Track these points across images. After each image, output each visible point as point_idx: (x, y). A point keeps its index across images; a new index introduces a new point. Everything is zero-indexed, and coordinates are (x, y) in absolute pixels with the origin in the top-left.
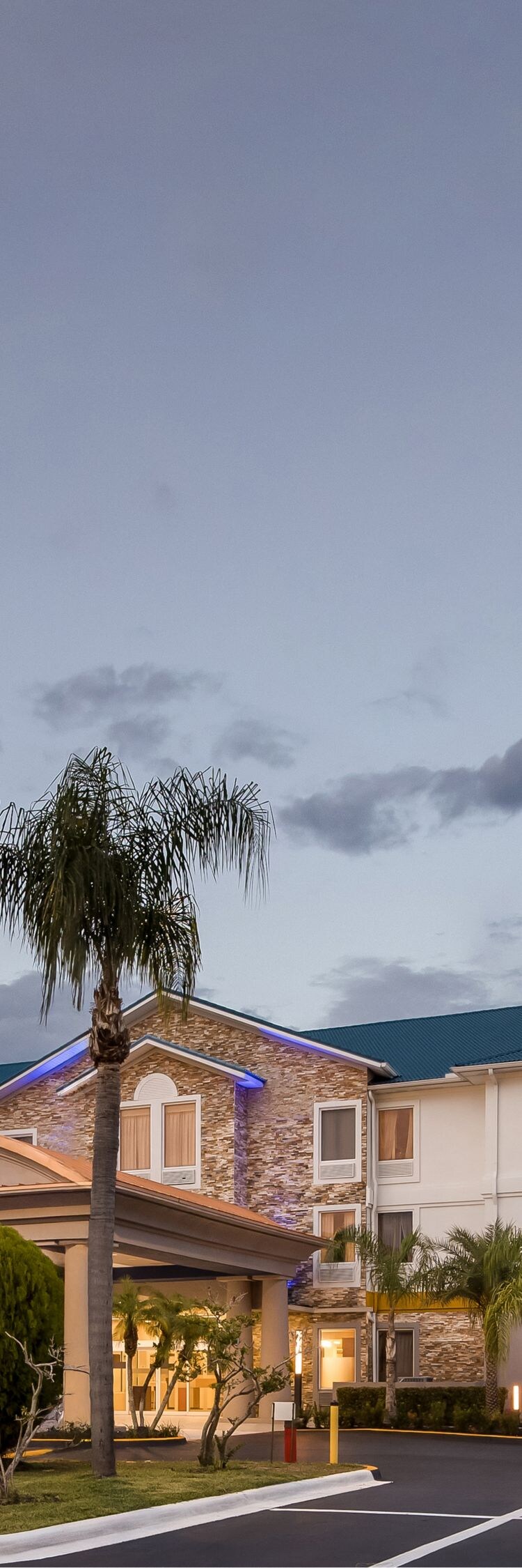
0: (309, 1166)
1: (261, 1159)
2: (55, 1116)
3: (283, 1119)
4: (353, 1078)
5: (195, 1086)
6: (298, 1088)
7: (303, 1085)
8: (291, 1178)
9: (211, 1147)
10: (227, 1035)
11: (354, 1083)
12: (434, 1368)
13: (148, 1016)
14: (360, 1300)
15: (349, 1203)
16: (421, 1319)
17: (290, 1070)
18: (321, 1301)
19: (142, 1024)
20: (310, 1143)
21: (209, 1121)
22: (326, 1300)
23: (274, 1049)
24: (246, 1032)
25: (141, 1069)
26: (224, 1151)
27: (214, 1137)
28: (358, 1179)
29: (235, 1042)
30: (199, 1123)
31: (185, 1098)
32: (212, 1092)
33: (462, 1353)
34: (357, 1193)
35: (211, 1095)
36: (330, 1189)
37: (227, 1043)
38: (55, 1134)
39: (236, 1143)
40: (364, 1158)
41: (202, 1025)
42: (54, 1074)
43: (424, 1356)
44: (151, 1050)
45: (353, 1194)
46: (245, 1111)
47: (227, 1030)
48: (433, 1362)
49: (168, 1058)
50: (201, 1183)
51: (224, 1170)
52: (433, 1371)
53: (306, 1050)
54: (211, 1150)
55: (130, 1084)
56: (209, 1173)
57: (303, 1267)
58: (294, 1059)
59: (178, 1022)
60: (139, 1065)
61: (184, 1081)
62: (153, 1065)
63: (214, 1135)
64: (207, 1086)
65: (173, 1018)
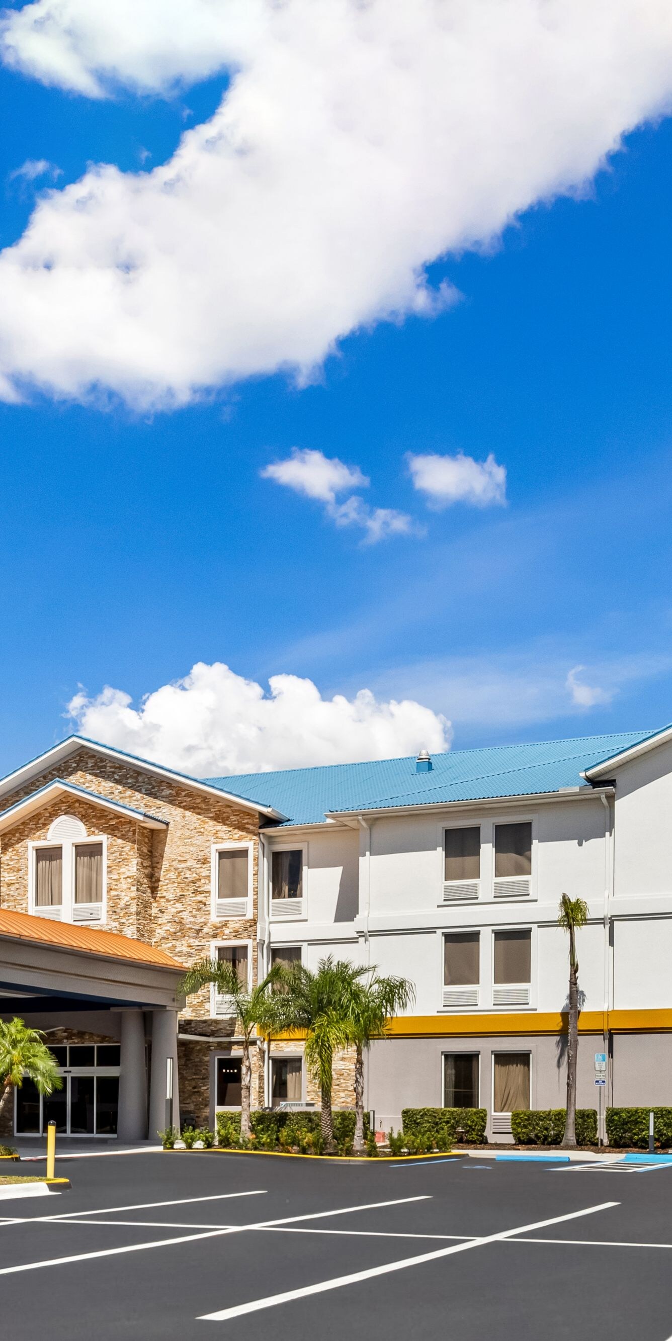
0: (207, 904)
1: (164, 897)
3: (183, 859)
4: (246, 821)
5: (101, 827)
6: (198, 830)
7: (202, 828)
8: (190, 914)
9: (116, 885)
11: (247, 826)
13: (64, 761)
15: (242, 938)
17: (191, 813)
18: (217, 1031)
20: (207, 882)
21: (114, 860)
22: (221, 1029)
23: (177, 793)
25: (54, 810)
26: (127, 888)
27: (119, 876)
28: (250, 916)
29: (142, 786)
30: (105, 863)
31: (93, 838)
32: (117, 833)
33: (344, 1079)
34: (250, 929)
35: (116, 836)
36: (226, 925)
37: (135, 787)
39: (138, 881)
40: (255, 897)
41: (113, 770)
43: (311, 1082)
44: (62, 793)
45: (245, 930)
46: (150, 851)
47: (134, 775)
49: (78, 801)
50: (107, 918)
51: (127, 906)
53: (204, 795)
54: (116, 887)
55: (43, 825)
56: (113, 909)
57: (201, 998)
58: (194, 803)
59: (92, 767)
60: (52, 807)
61: (93, 822)
62: (65, 807)
63: (118, 873)
64: (112, 827)
65: (87, 763)
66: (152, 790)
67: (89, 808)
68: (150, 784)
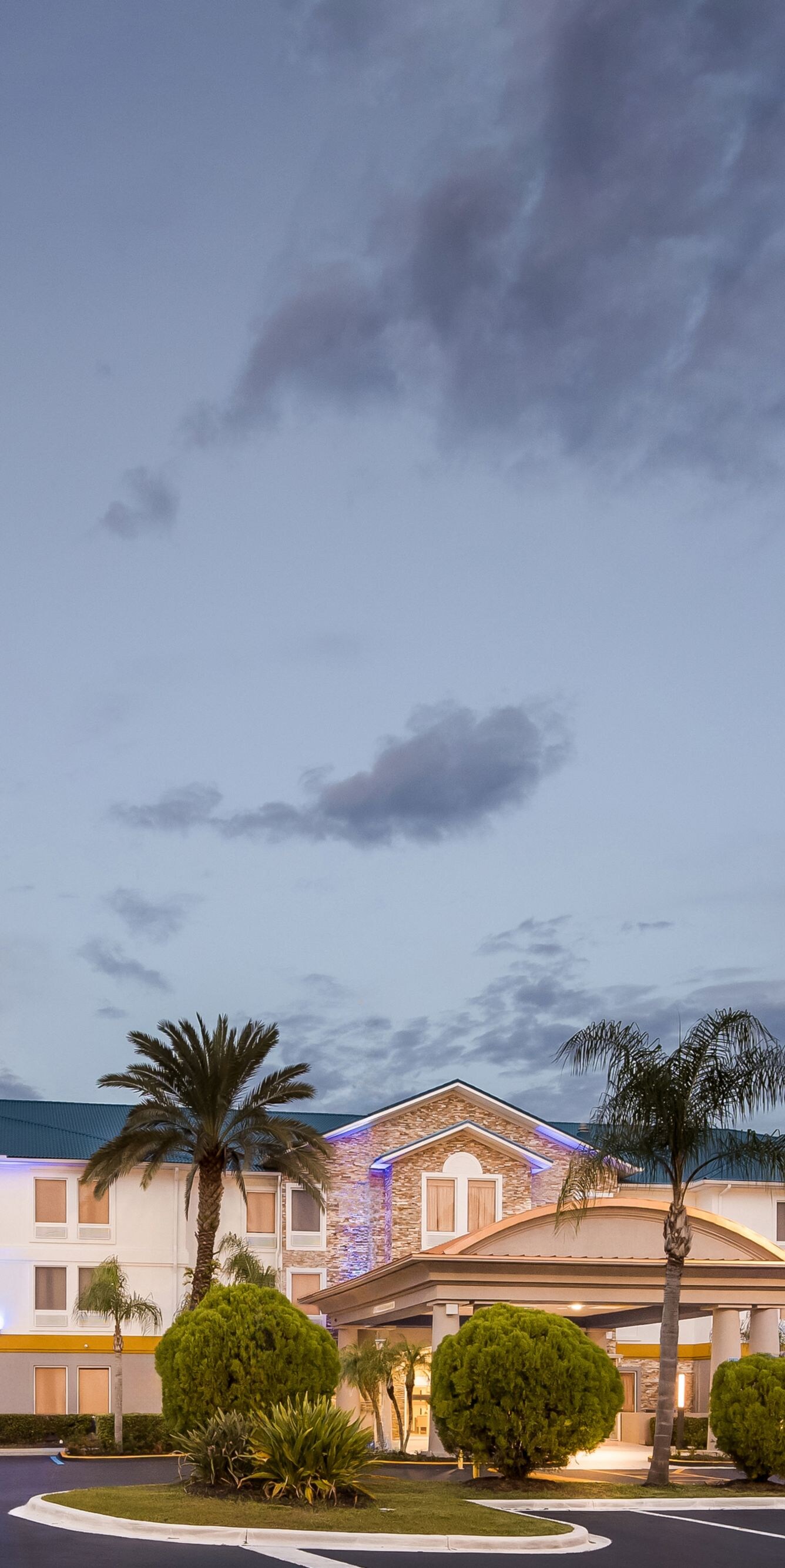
2: (344, 1175)
5: (497, 1167)
10: (504, 1127)
12: (652, 1402)
14: (612, 1348)
16: (643, 1364)
17: (557, 1163)
19: (428, 1107)
21: (509, 1198)
24: (520, 1127)
25: (449, 1147)
27: (514, 1212)
30: (500, 1199)
31: (488, 1176)
32: (511, 1173)
35: (511, 1176)
37: (504, 1133)
38: (345, 1191)
41: (482, 1116)
42: (343, 1138)
43: (644, 1392)
48: (651, 1397)
49: (473, 1141)
52: (650, 1404)
53: (569, 1149)
55: (438, 1158)
59: (461, 1110)
60: (448, 1144)
61: (488, 1162)
62: (460, 1145)
63: (513, 1209)
64: (508, 1168)
65: (456, 1106)
66: (520, 1139)
67: (484, 1149)
68: (519, 1134)
